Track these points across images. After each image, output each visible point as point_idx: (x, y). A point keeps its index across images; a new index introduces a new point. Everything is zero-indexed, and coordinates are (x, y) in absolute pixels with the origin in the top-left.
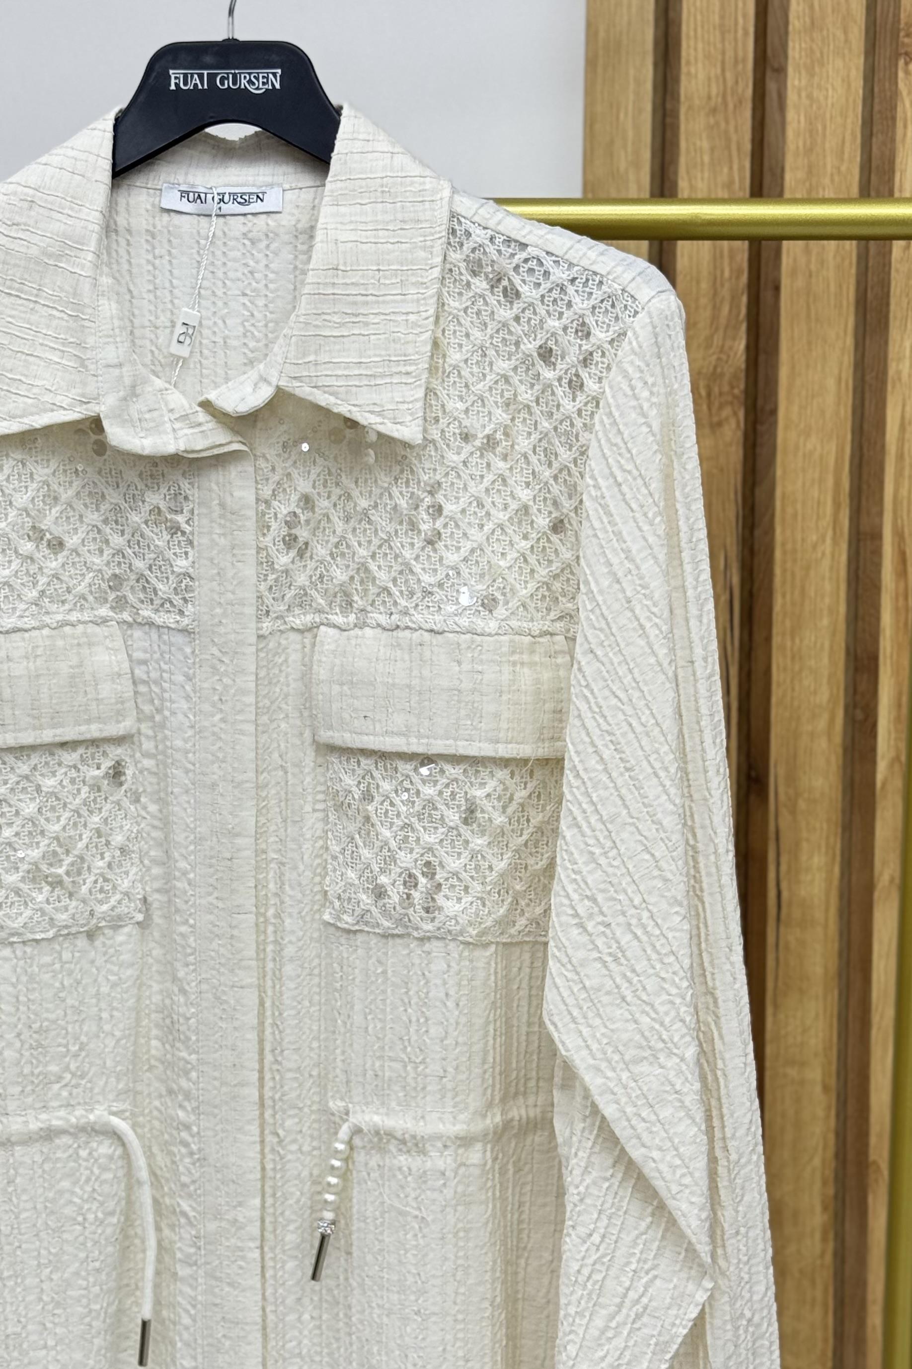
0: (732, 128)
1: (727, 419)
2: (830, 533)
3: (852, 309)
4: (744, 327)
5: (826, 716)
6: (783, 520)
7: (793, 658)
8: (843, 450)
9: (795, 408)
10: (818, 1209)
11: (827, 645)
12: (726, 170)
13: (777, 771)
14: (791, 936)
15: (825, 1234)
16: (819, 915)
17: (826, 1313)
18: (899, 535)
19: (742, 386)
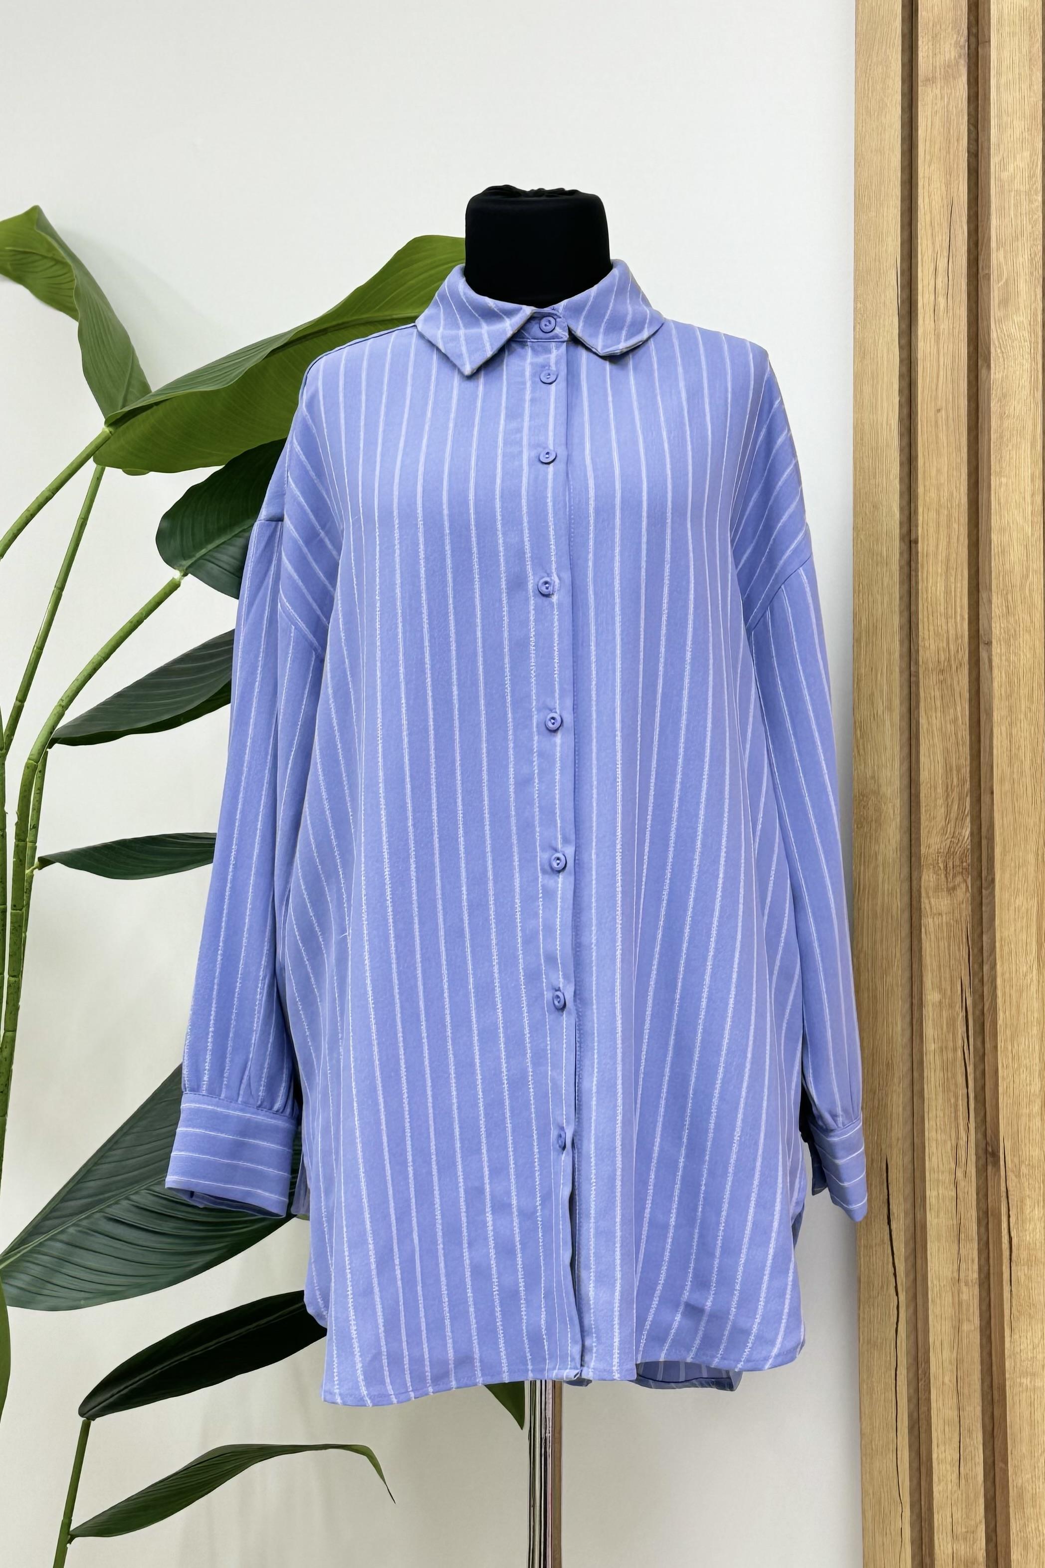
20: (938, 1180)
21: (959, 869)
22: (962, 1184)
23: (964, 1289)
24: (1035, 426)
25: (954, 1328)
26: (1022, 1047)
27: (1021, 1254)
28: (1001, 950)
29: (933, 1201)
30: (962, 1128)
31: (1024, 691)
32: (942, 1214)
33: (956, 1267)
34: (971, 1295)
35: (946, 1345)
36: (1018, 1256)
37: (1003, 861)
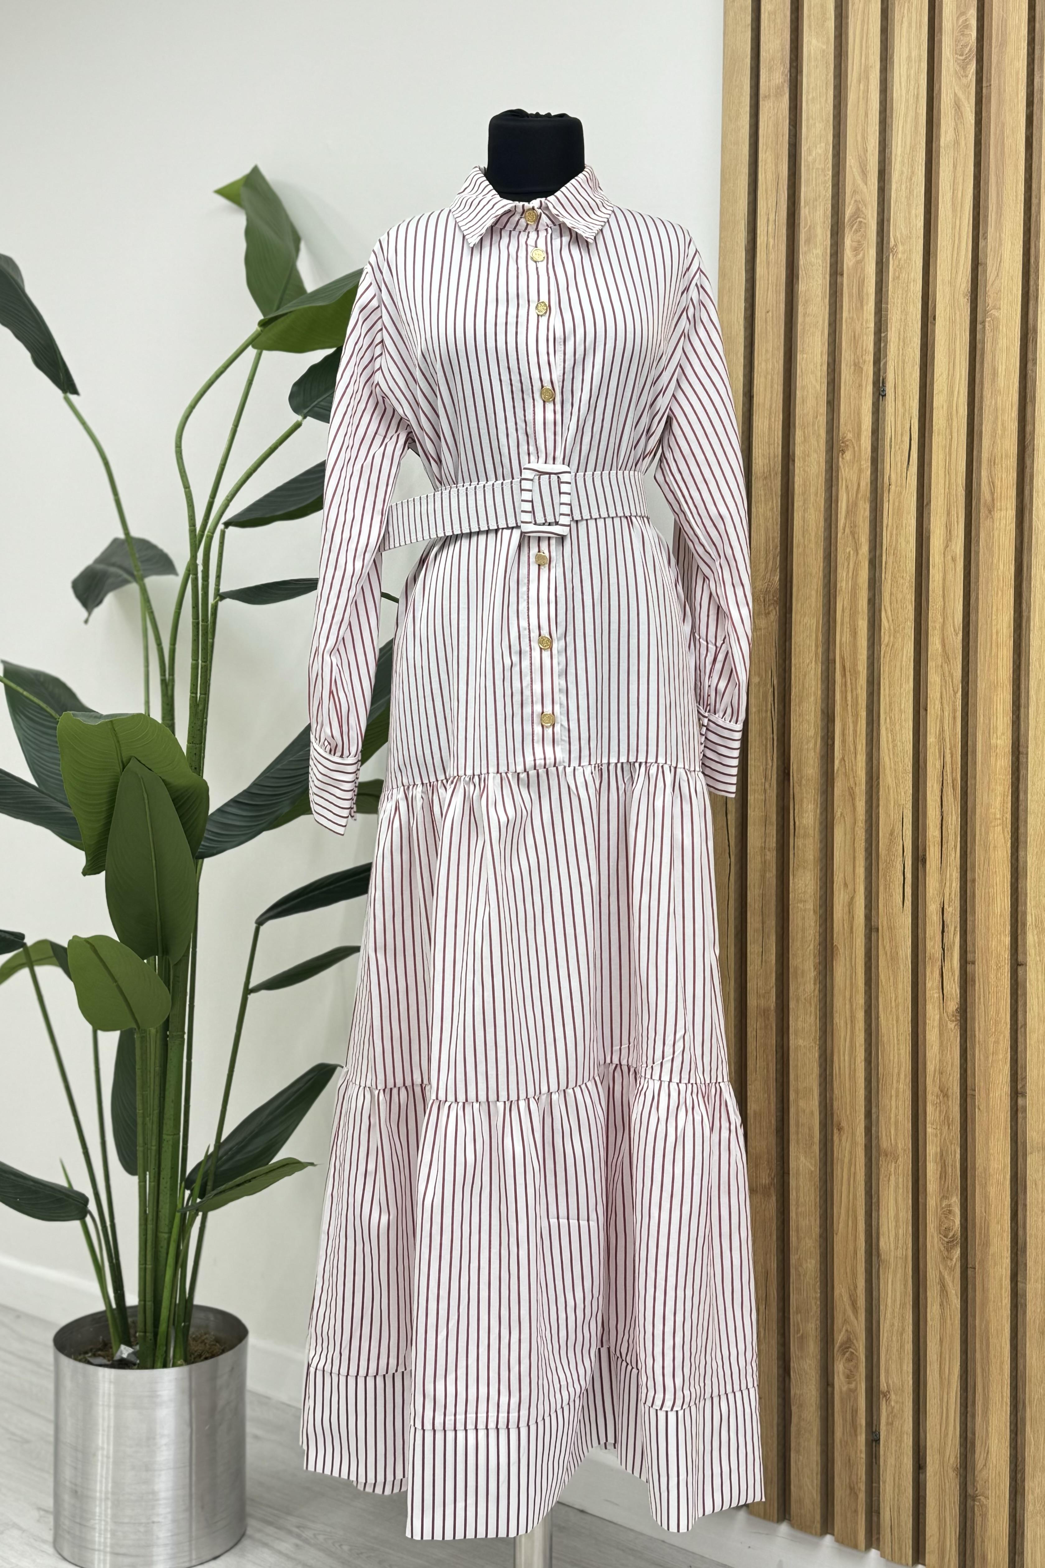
0: (773, 486)
1: (772, 610)
2: (814, 659)
3: (822, 560)
4: (778, 570)
5: (813, 741)
6: (795, 654)
7: (799, 716)
8: (819, 622)
9: (800, 605)
10: (812, 970)
11: (813, 709)
12: (770, 503)
13: (794, 767)
14: (799, 842)
15: (815, 980)
16: (811, 832)
17: (816, 1018)
18: (842, 659)
19: (778, 596)
20: (755, 790)
21: (772, 602)
22: (768, 791)
23: (768, 853)
24: (824, 323)
25: (761, 876)
26: (805, 708)
27: (800, 831)
28: (795, 651)
29: (752, 801)
30: (769, 758)
31: (813, 490)
32: (756, 810)
33: (763, 840)
34: (771, 857)
35: (757, 886)
36: (799, 833)
37: (797, 595)
